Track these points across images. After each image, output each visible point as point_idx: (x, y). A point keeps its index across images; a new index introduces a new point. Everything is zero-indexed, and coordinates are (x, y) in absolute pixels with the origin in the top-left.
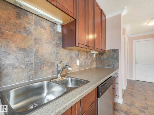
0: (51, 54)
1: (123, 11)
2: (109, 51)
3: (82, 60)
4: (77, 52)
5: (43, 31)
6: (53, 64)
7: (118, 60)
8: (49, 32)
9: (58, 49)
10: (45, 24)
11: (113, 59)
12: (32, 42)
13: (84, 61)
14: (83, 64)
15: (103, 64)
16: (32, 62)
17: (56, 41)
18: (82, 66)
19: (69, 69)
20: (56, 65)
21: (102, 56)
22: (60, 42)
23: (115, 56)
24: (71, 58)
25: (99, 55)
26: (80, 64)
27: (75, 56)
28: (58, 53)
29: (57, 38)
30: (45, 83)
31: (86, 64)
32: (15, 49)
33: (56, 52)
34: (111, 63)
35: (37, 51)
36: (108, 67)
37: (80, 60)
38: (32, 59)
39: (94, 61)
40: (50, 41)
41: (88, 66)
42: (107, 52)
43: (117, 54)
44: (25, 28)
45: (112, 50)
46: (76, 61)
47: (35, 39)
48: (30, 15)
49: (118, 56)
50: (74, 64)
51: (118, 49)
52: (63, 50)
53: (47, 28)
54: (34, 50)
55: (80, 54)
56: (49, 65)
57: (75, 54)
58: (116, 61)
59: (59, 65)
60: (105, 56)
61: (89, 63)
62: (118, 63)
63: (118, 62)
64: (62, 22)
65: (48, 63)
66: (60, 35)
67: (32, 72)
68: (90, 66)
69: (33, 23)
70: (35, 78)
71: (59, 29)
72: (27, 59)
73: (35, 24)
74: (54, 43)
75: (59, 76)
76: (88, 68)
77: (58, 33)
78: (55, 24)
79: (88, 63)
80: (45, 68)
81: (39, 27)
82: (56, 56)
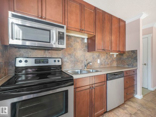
0: (81, 56)
1: (141, 16)
2: (129, 52)
3: (102, 60)
4: (98, 54)
5: (77, 44)
6: (82, 61)
7: (137, 59)
8: (80, 44)
9: (85, 53)
10: (79, 40)
11: (132, 59)
12: (73, 51)
13: (104, 60)
14: (103, 63)
15: (123, 63)
16: (73, 60)
17: (84, 48)
18: (102, 64)
19: (91, 64)
20: (84, 62)
21: (122, 56)
22: (86, 49)
23: (134, 56)
24: (93, 58)
25: (119, 55)
26: (101, 62)
27: (96, 57)
28: (85, 55)
29: (85, 46)
30: (79, 71)
31: (106, 63)
32: (67, 54)
33: (84, 54)
34: (131, 62)
35: (75, 55)
36: (127, 66)
37: (100, 60)
38: (73, 59)
39: (114, 61)
40: (81, 49)
41: (108, 64)
42: (126, 53)
43: (136, 54)
44: (70, 44)
45: (132, 51)
46: (97, 61)
47: (74, 49)
48: (72, 37)
49: (137, 57)
50: (96, 63)
51: (137, 50)
52: (88, 53)
53: (79, 42)
54: (74, 54)
55: (100, 56)
56: (80, 62)
57: (97, 55)
58: (135, 61)
59: (86, 62)
60: (125, 57)
61: (109, 62)
62: (137, 63)
63: (137, 61)
64: (87, 37)
65: (80, 61)
66: (86, 44)
67: (73, 65)
68: (110, 65)
69: (73, 41)
70: (74, 68)
71: (86, 41)
72: (71, 59)
73: (74, 41)
74: (83, 49)
75: (86, 68)
76: (108, 66)
77: (85, 43)
78: (83, 39)
79: (107, 62)
80: (79, 63)
81: (76, 42)
82: (84, 57)
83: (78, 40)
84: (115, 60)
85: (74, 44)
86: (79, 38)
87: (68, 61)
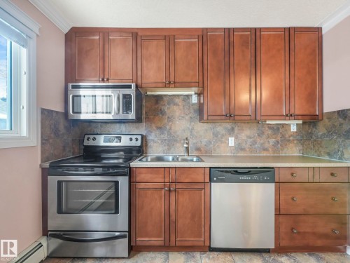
0: (184, 130)
2: (330, 115)
3: (245, 138)
5: (175, 108)
8: (181, 107)
9: (193, 124)
11: (339, 136)
12: (166, 121)
13: (250, 140)
14: (246, 146)
15: (317, 148)
16: (166, 138)
17: (190, 115)
18: (242, 149)
21: (314, 129)
22: (196, 116)
24: (216, 135)
26: (239, 144)
27: (223, 132)
28: (193, 129)
29: (192, 111)
31: (258, 145)
32: (154, 128)
33: (190, 127)
34: (336, 146)
35: (170, 128)
37: (236, 138)
38: (165, 136)
40: (183, 117)
41: (266, 150)
42: (325, 118)
44: (161, 110)
45: (339, 112)
46: (228, 140)
47: (168, 117)
48: (165, 98)
50: (223, 145)
53: (180, 104)
54: (168, 127)
57: (226, 128)
60: (321, 130)
61: (267, 145)
66: (196, 107)
67: (166, 147)
68: (271, 152)
71: (195, 100)
72: (162, 136)
73: (169, 104)
74: (187, 118)
76: (264, 154)
77: (193, 104)
78: (188, 96)
79: (262, 144)
80: (178, 145)
81: (172, 105)
82: (191, 132)
83: (177, 100)
84: (291, 138)
85: (169, 108)
86: (178, 96)
87: (156, 139)
